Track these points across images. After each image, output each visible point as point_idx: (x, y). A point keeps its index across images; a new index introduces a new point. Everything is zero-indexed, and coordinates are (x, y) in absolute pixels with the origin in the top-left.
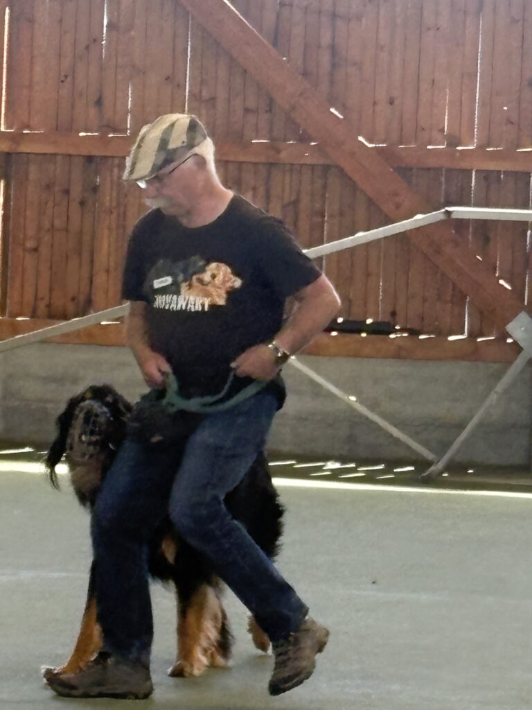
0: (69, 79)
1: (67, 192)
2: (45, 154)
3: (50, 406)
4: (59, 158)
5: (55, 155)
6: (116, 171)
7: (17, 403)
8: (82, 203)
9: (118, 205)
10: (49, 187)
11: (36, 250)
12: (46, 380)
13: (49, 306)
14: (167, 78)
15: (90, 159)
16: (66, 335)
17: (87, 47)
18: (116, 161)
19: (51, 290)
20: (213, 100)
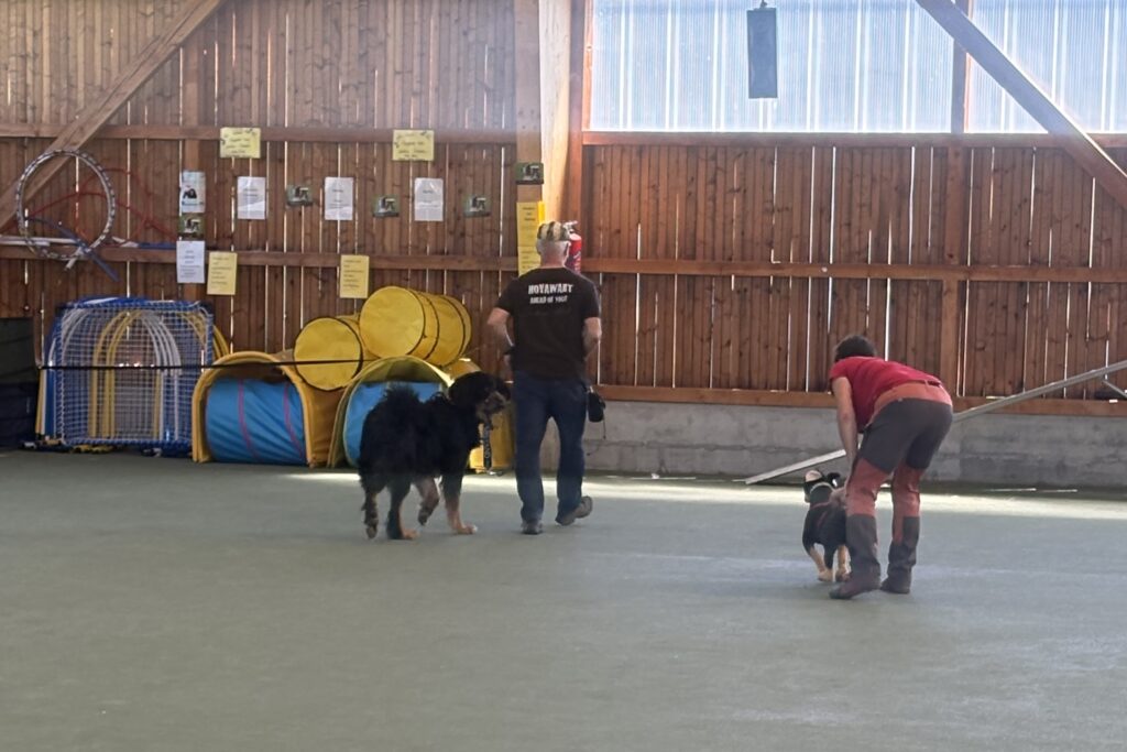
0: (1007, 229)
1: (1005, 307)
2: (989, 282)
3: (994, 458)
4: (1000, 285)
5: (997, 282)
6: (1040, 291)
7: (970, 456)
8: (1016, 316)
9: (1042, 317)
10: (992, 304)
11: (983, 349)
12: (991, 439)
13: (993, 387)
14: (1077, 226)
15: (1022, 284)
16: (1007, 407)
17: (1020, 206)
18: (1041, 285)
19: (995, 377)
20: (1110, 240)
